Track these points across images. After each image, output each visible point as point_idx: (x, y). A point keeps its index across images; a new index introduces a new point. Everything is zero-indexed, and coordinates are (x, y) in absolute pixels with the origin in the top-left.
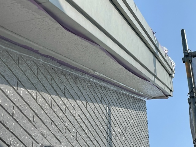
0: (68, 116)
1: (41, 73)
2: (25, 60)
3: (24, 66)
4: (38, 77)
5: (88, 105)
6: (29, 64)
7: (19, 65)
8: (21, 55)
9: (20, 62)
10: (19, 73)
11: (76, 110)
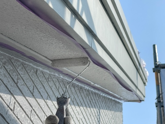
0: (75, 120)
1: (60, 87)
2: (52, 77)
3: (51, 83)
4: (59, 90)
5: (87, 110)
6: (54, 81)
7: (49, 82)
8: (50, 74)
9: (49, 80)
10: (48, 89)
11: (80, 115)
